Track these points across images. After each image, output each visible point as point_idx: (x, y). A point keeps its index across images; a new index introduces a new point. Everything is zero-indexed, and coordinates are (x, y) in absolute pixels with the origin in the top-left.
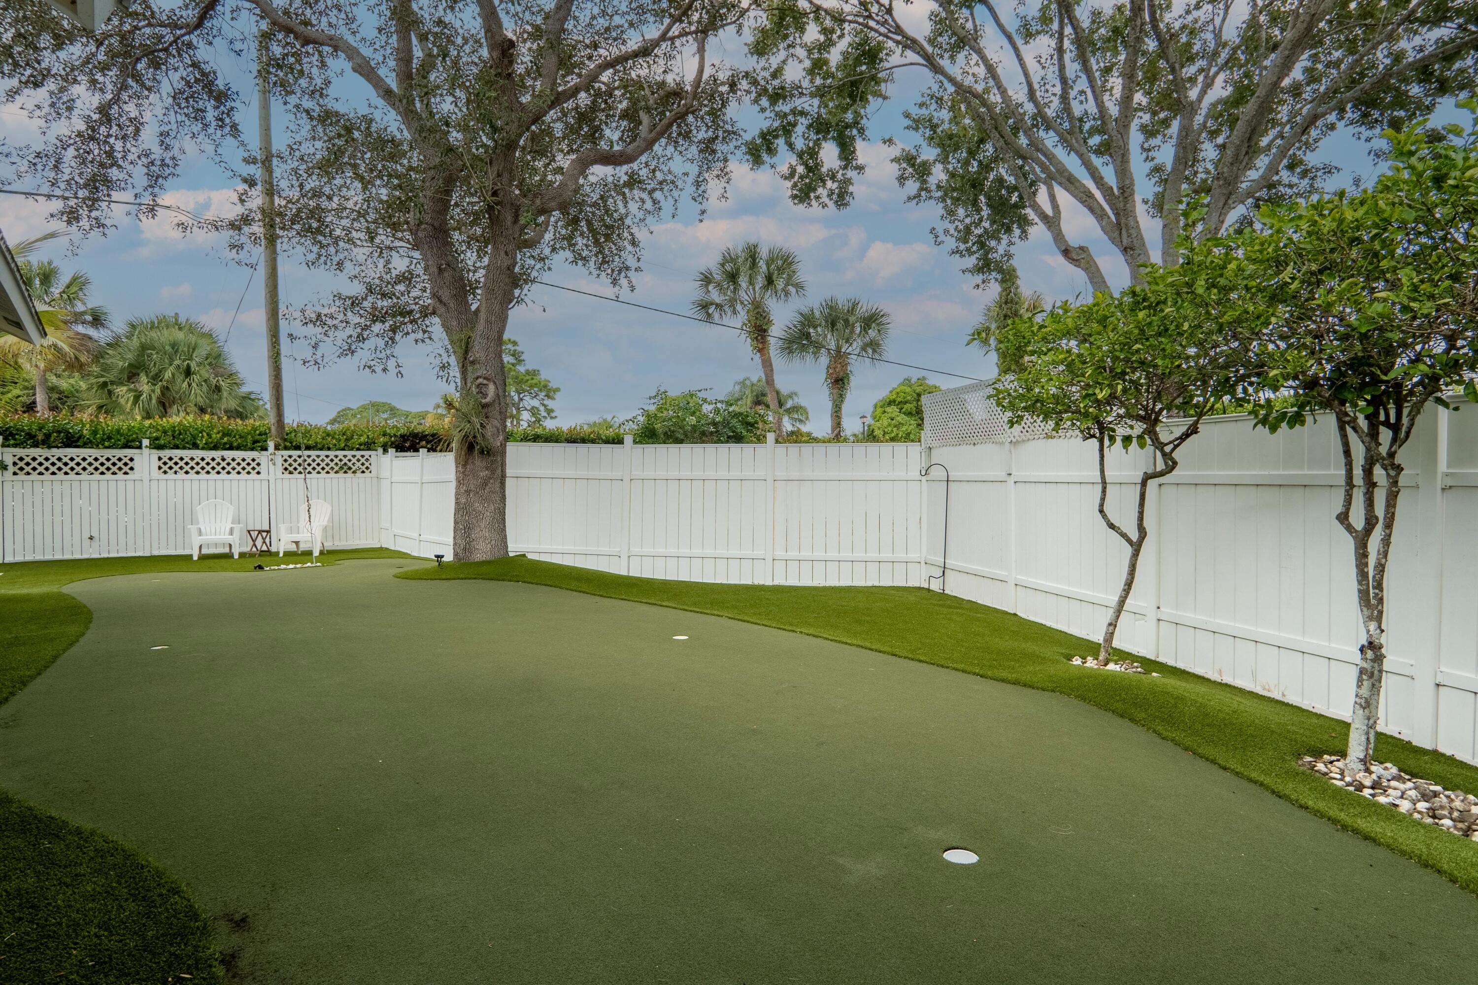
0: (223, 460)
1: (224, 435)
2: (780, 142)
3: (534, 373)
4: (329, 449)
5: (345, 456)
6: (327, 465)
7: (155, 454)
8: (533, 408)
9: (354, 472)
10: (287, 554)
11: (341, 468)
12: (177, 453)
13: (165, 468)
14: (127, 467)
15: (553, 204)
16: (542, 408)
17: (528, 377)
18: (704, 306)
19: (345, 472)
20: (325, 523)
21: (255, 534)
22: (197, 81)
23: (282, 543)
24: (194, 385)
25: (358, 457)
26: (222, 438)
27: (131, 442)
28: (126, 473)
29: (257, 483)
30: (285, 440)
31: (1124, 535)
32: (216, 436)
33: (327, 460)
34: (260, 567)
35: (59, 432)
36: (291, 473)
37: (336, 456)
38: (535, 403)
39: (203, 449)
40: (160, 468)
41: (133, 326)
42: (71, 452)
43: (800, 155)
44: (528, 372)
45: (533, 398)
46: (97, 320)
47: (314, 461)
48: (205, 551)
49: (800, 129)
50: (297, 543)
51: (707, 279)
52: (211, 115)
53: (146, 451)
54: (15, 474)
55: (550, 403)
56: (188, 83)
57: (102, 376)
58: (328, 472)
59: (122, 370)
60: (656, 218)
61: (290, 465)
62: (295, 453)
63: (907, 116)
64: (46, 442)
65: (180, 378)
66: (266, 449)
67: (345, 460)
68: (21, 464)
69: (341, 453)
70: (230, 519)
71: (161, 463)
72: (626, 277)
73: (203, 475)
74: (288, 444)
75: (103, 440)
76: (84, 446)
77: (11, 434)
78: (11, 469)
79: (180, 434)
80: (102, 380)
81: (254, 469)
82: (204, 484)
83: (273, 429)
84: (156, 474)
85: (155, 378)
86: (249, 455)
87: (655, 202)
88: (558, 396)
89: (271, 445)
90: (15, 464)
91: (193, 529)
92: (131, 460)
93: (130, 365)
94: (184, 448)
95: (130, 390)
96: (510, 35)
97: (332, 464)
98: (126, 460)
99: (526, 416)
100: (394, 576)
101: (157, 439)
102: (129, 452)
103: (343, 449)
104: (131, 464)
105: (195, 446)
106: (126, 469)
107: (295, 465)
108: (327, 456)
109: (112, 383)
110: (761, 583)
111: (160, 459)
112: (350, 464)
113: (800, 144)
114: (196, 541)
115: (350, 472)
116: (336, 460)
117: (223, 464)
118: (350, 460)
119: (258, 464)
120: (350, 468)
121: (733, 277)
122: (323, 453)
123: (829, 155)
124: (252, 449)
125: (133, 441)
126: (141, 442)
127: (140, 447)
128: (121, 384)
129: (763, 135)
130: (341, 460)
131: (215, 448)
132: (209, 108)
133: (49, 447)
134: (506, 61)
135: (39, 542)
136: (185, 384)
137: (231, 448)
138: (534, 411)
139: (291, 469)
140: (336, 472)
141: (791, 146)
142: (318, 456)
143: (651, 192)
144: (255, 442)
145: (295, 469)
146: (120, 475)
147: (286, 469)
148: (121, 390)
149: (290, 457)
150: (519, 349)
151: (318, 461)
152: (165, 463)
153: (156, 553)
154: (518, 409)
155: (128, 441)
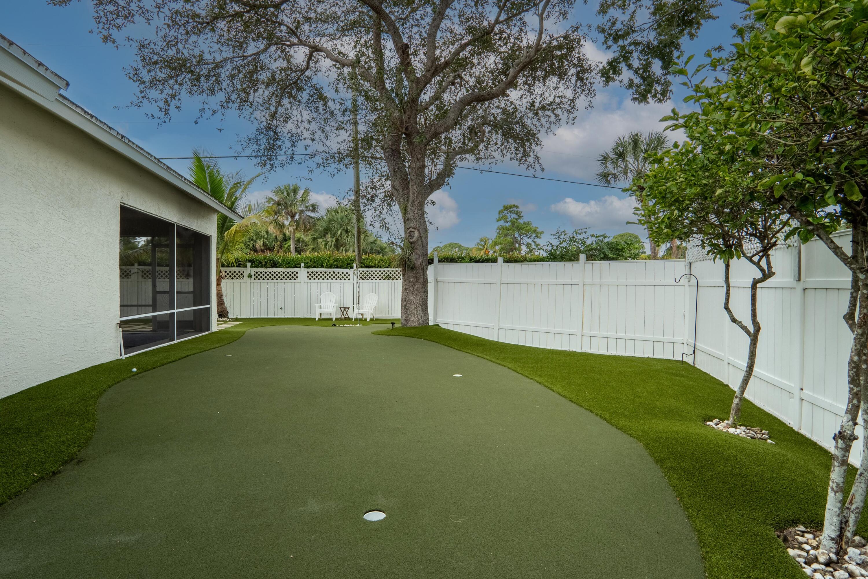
0: (334, 273)
1: (335, 261)
2: (623, 66)
3: (529, 223)
4: (381, 267)
5: (388, 271)
6: (380, 275)
7: (306, 270)
8: (528, 243)
9: (393, 279)
10: (356, 320)
11: (387, 277)
12: (315, 270)
13: (310, 277)
14: (295, 276)
15: (441, 129)
16: (533, 244)
17: (525, 226)
18: (605, 176)
19: (388, 279)
20: (375, 305)
21: (343, 309)
22: (315, 93)
23: (353, 315)
24: (349, 237)
25: (395, 271)
26: (333, 263)
27: (297, 265)
28: (295, 279)
29: (349, 284)
30: (362, 263)
31: (745, 328)
32: (331, 262)
33: (380, 273)
34: (335, 325)
35: (271, 260)
36: (363, 279)
37: (384, 271)
38: (530, 241)
39: (325, 268)
40: (308, 277)
41: (328, 211)
42: (275, 269)
43: (636, 72)
44: (524, 223)
45: (528, 238)
46: (314, 209)
47: (374, 273)
48: (323, 317)
49: (635, 55)
50: (362, 314)
51: (605, 159)
52: (321, 108)
53: (302, 269)
54: (255, 279)
55: (538, 241)
56: (312, 96)
57: (314, 235)
58: (380, 279)
59: (321, 231)
60: (558, 126)
61: (363, 276)
62: (365, 270)
63: (734, 27)
64: (265, 266)
65: (344, 233)
66: (353, 268)
67: (388, 273)
68: (257, 275)
69: (386, 270)
70: (334, 303)
71: (308, 275)
72: (539, 163)
73: (325, 280)
74: (363, 265)
75: (286, 264)
76: (279, 267)
77: (254, 262)
78: (253, 277)
79: (317, 261)
80: (313, 236)
81: (347, 277)
82: (326, 284)
83: (357, 258)
84: (307, 279)
85: (334, 235)
86: (345, 270)
87: (556, 116)
88: (542, 236)
89: (355, 265)
90: (255, 275)
91: (317, 305)
92: (297, 273)
93: (324, 229)
94: (318, 267)
95: (323, 241)
96: (406, 42)
97: (382, 275)
98: (295, 273)
99: (524, 248)
100: (373, 333)
101: (307, 263)
102: (296, 269)
103: (387, 268)
104: (297, 275)
105: (322, 267)
106: (295, 277)
107: (365, 275)
108: (380, 271)
109: (317, 238)
110: (574, 350)
111: (308, 272)
112: (391, 275)
113: (636, 64)
114: (318, 311)
115: (391, 279)
116: (384, 273)
117: (334, 275)
118: (391, 273)
119: (349, 275)
120: (391, 277)
121: (621, 155)
122: (378, 270)
123: (656, 67)
124: (346, 268)
125: (298, 264)
126: (301, 265)
127: (300, 267)
128: (321, 238)
129: (610, 64)
130: (386, 273)
131: (331, 267)
132: (320, 105)
133: (267, 267)
134: (405, 56)
135: (262, 311)
136: (345, 237)
137: (337, 267)
138: (528, 245)
139: (363, 277)
140: (384, 279)
141: (630, 67)
142: (376, 271)
143: (553, 111)
144: (348, 264)
145: (365, 277)
146: (293, 280)
147: (361, 278)
148: (320, 241)
149: (363, 271)
150: (519, 210)
151: (376, 273)
152: (310, 275)
153: (306, 316)
154: (520, 244)
155: (296, 264)
